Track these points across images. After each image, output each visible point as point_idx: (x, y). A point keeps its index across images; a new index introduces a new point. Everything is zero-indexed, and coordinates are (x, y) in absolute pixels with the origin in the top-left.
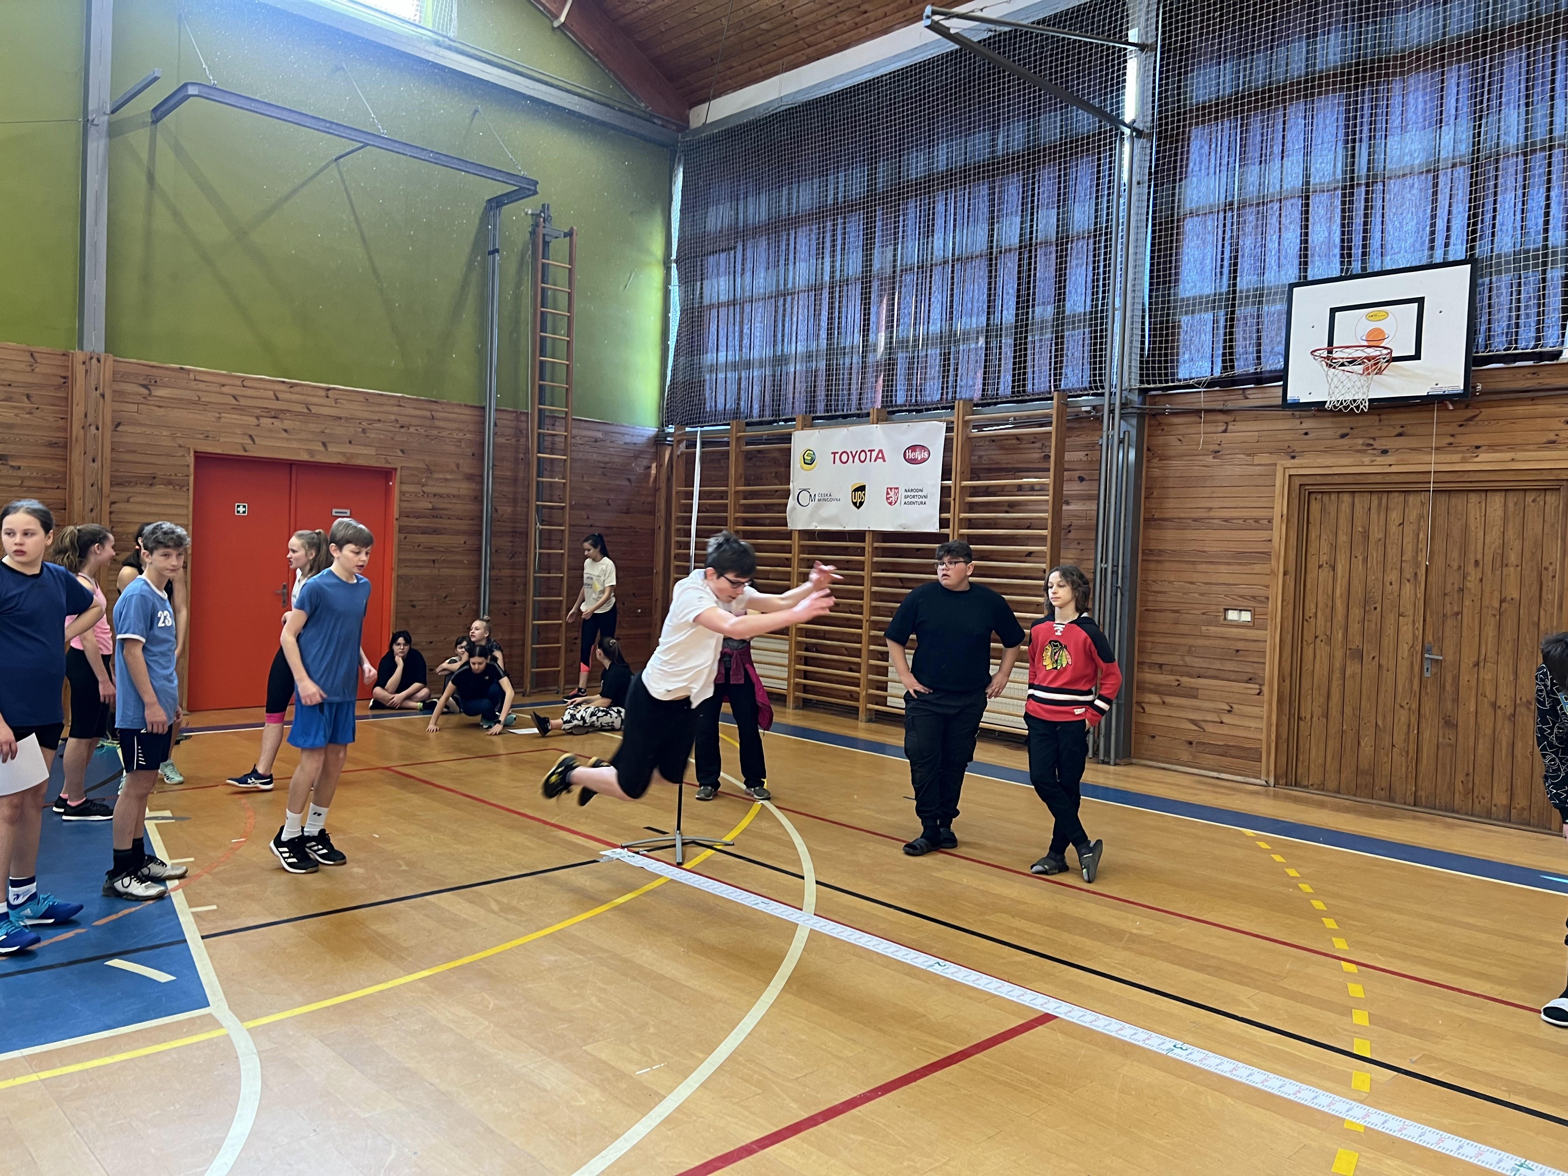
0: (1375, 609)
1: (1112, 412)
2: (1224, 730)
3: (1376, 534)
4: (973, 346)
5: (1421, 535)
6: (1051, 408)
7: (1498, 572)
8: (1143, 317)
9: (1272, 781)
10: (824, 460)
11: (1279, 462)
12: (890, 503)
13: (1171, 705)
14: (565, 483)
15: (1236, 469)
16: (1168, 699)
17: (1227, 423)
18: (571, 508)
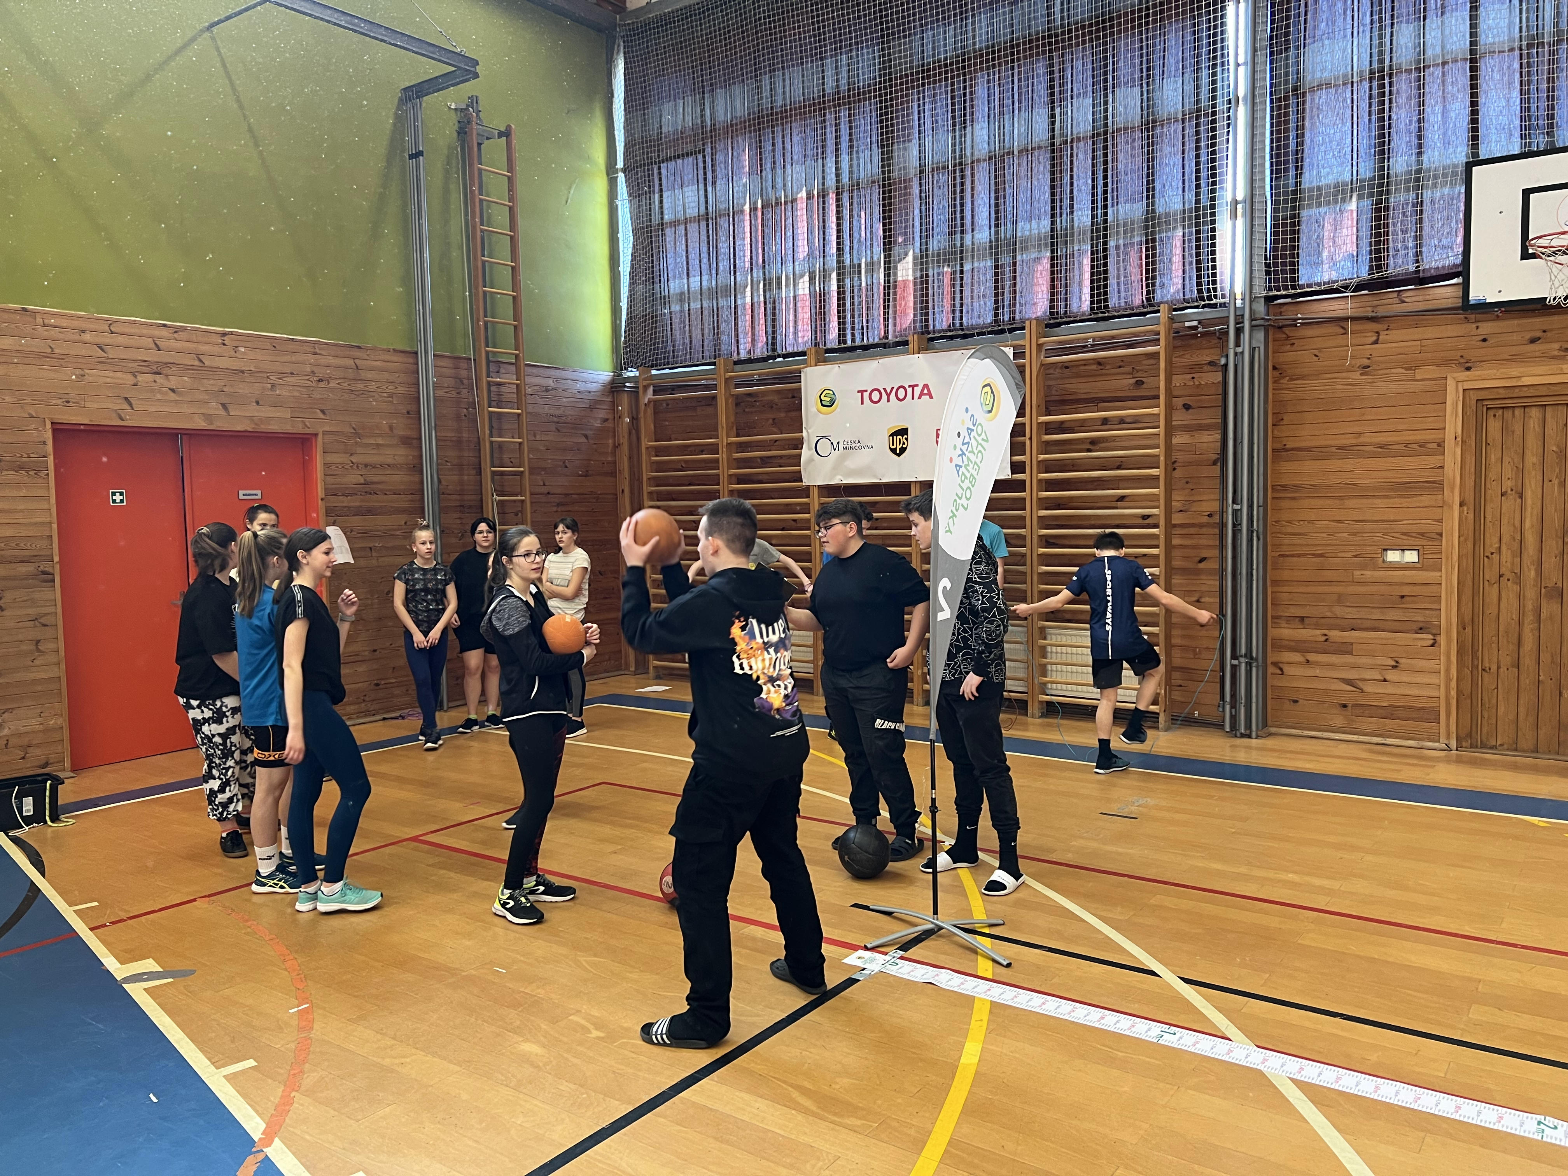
1: (1239, 324)
2: (1390, 689)
4: (1034, 255)
6: (1157, 324)
9: (1453, 744)
10: (848, 400)
11: (1450, 375)
13: (1317, 664)
14: (520, 443)
15: (1393, 385)
16: (1312, 657)
17: (1377, 333)
18: (531, 473)
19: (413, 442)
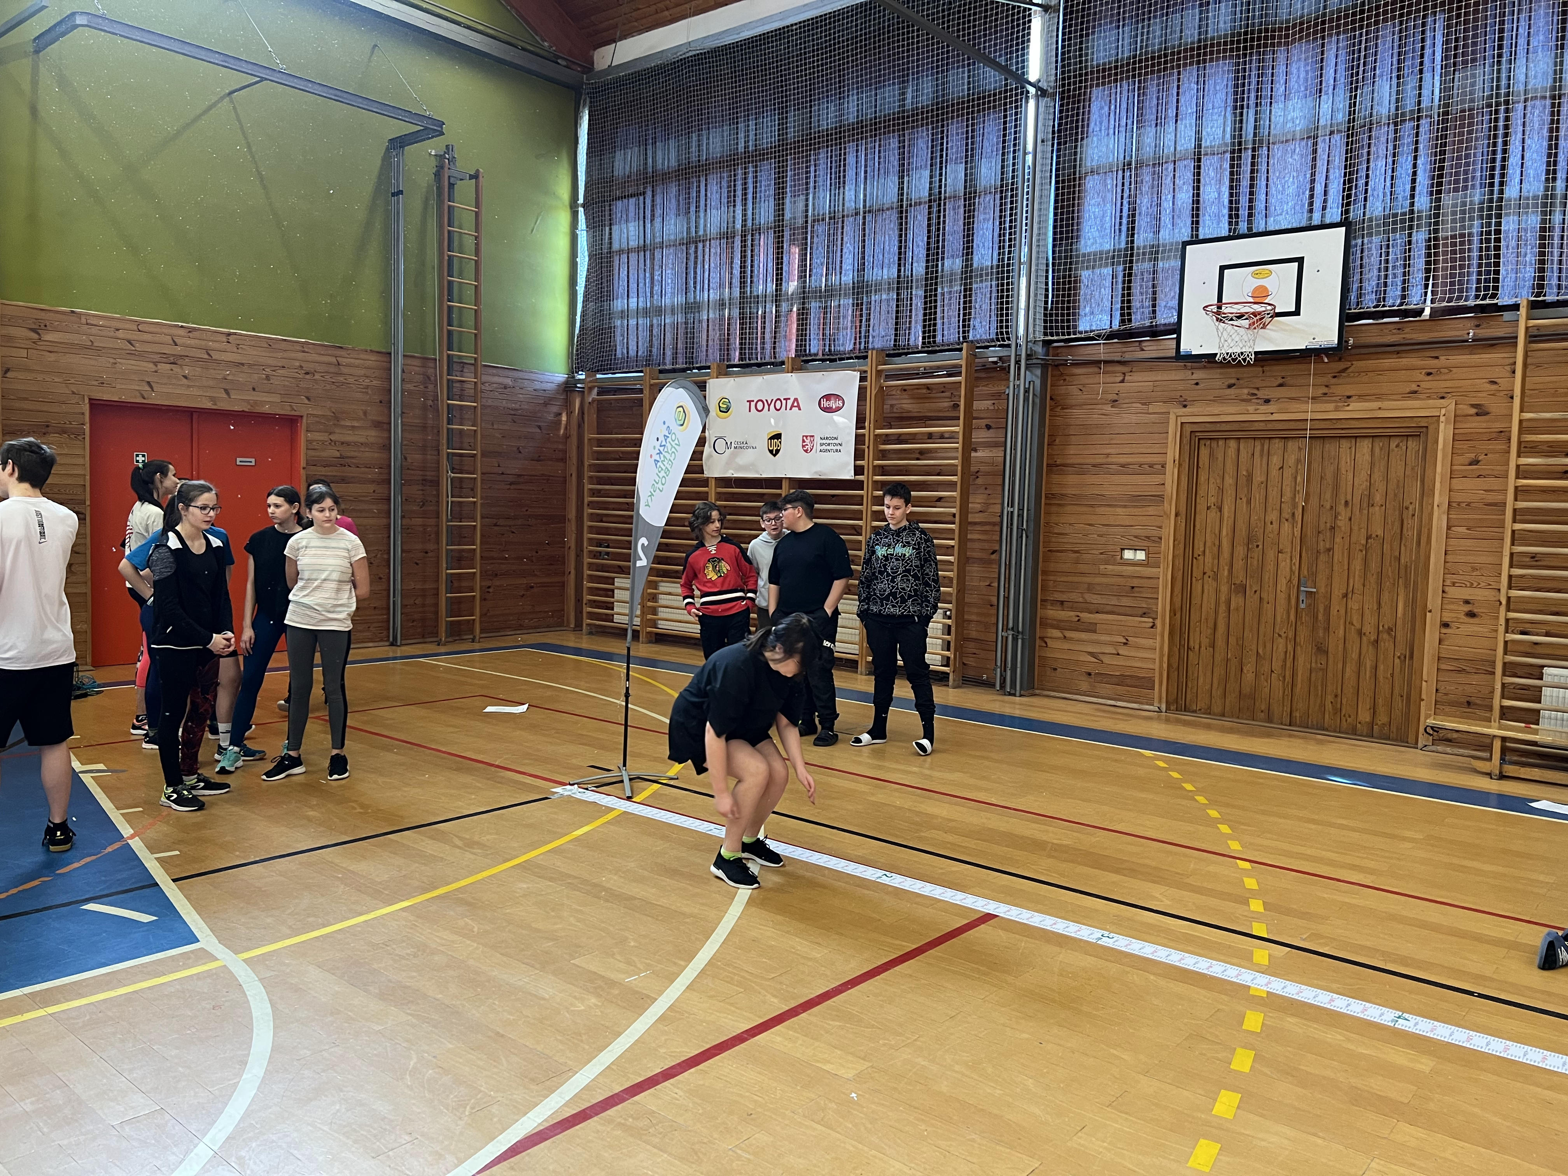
0: (1258, 546)
1: (1018, 362)
2: (1120, 661)
3: (1259, 477)
4: (884, 297)
5: (1299, 479)
6: (961, 359)
7: (1366, 512)
8: (1047, 271)
9: (1164, 707)
10: (739, 407)
11: (1171, 411)
12: (806, 451)
13: (1071, 639)
14: (475, 431)
15: (1134, 417)
16: (1069, 634)
17: (1124, 374)
18: (483, 455)
19: (384, 426)
